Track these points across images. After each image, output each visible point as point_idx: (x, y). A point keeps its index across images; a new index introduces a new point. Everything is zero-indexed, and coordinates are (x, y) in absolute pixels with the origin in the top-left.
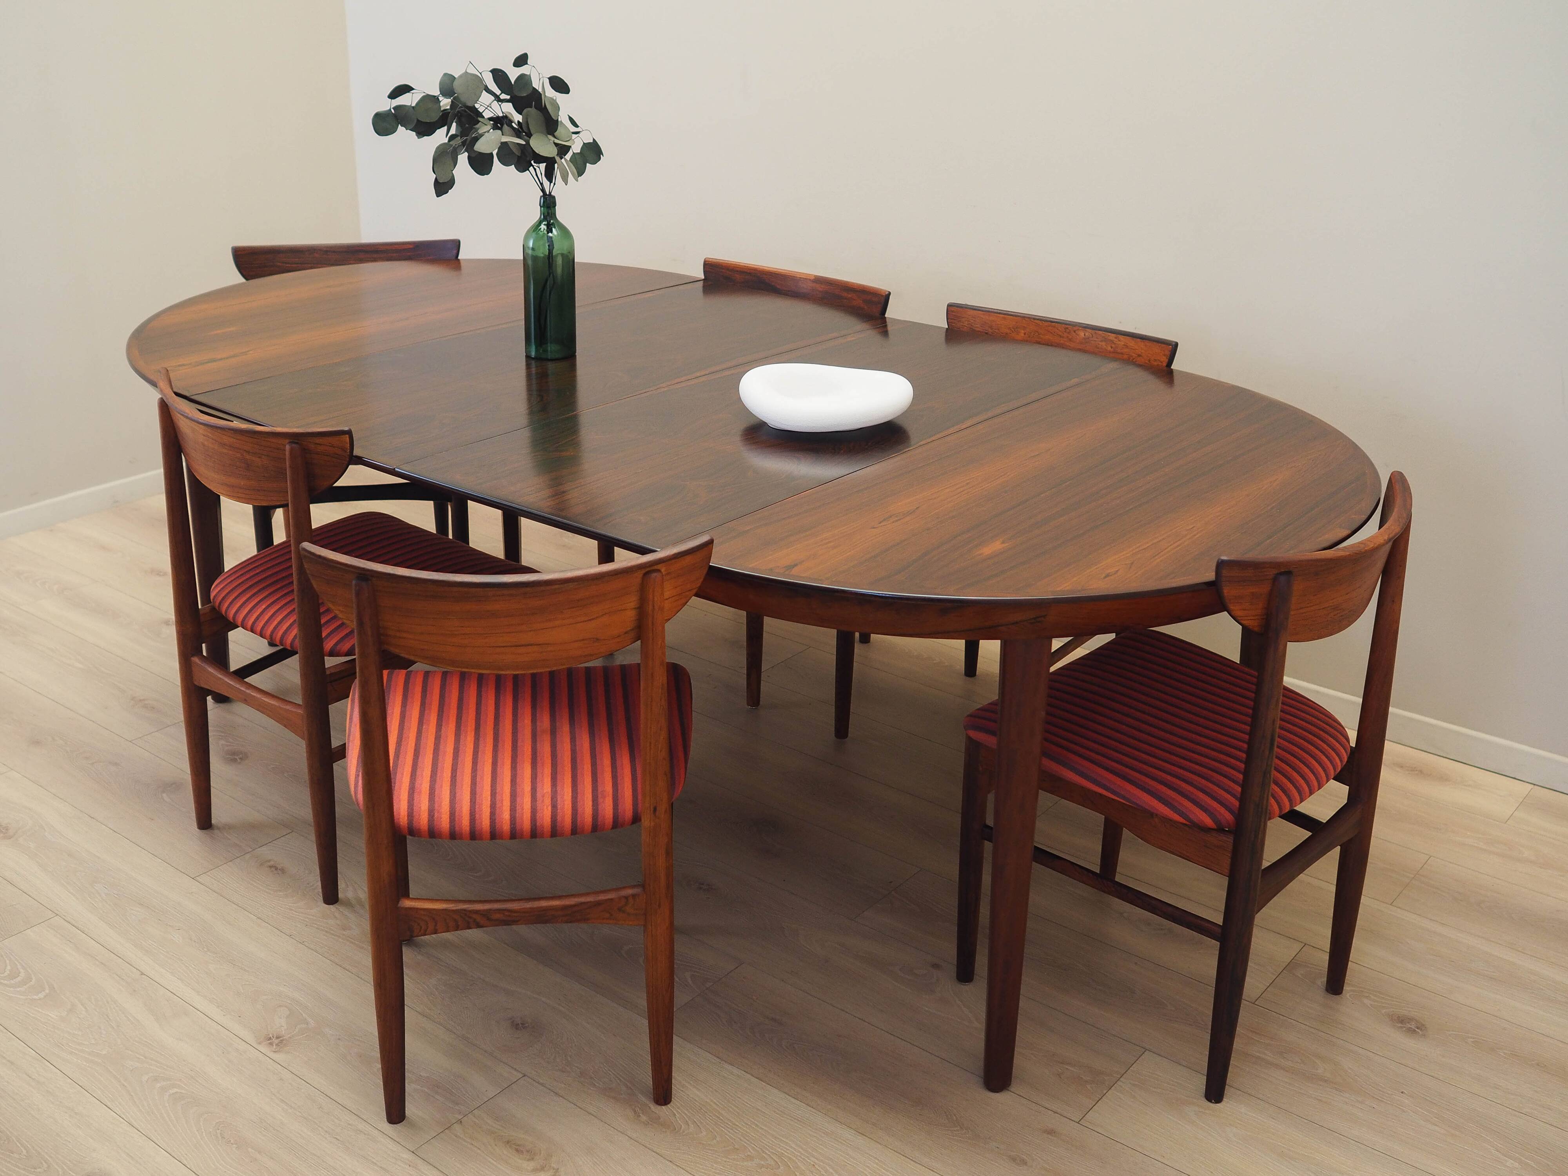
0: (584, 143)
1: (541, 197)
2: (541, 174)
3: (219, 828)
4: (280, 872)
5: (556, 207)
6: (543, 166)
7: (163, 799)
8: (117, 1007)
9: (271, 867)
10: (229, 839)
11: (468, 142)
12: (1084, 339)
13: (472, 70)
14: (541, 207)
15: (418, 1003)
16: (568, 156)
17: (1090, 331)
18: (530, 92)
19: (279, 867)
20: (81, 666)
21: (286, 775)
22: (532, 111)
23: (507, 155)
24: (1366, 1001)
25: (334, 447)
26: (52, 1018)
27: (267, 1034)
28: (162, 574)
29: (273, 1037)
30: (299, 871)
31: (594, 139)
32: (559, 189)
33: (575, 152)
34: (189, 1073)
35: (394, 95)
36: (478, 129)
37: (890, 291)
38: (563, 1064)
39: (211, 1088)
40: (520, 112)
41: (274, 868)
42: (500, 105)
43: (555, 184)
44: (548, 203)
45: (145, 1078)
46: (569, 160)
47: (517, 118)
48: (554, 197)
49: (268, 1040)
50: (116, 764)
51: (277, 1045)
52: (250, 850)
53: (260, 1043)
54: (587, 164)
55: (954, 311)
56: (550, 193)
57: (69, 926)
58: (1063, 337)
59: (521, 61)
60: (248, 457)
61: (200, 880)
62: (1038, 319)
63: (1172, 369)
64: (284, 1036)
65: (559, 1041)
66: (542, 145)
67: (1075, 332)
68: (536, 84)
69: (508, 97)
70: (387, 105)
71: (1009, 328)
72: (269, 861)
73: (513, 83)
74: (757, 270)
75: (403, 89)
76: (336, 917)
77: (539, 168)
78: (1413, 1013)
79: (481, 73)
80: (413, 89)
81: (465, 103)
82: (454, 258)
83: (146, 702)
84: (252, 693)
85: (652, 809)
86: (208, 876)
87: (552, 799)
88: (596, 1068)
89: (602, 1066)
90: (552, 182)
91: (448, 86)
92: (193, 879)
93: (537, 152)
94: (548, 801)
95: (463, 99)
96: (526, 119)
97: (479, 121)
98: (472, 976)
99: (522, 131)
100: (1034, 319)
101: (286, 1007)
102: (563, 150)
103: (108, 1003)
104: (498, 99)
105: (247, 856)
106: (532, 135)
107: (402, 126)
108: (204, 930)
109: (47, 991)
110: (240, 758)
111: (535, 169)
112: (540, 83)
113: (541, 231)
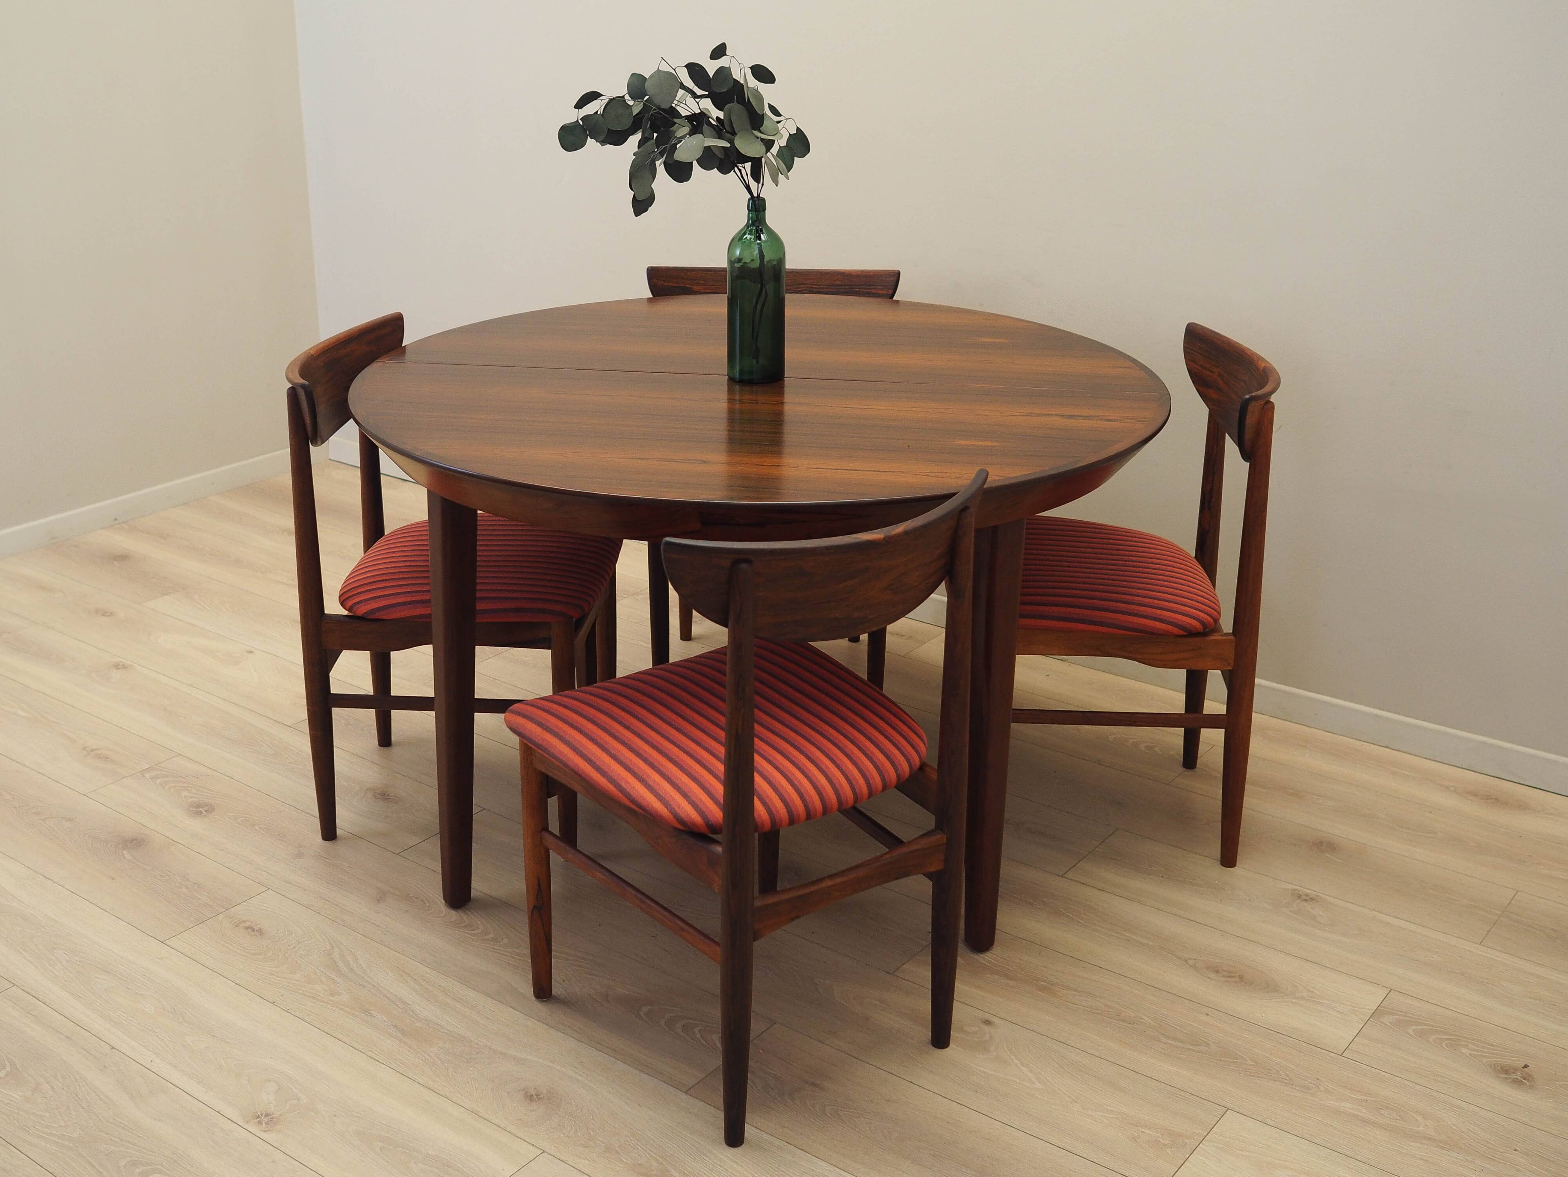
0: (790, 134)
1: (749, 200)
2: (747, 175)
4: (257, 934)
5: (766, 211)
6: (748, 165)
7: (124, 857)
8: (87, 1084)
9: (247, 928)
10: (199, 899)
11: (668, 149)
13: (665, 68)
14: (749, 210)
15: (420, 1074)
16: (775, 150)
18: (731, 84)
19: (256, 928)
20: (24, 714)
21: (257, 828)
22: (734, 106)
23: (709, 160)
24: (1464, 1050)
26: (16, 1099)
27: (255, 1111)
28: (107, 614)
29: (262, 1115)
30: (279, 932)
31: (798, 129)
32: (768, 190)
33: (781, 146)
34: (171, 1156)
35: (580, 105)
36: (675, 132)
38: (585, 1138)
39: (197, 1173)
40: (719, 107)
42: (698, 103)
43: (763, 185)
44: (757, 206)
45: (122, 1163)
46: (775, 155)
47: (716, 113)
48: (764, 200)
49: (257, 1119)
50: (69, 820)
51: (266, 1123)
52: (223, 910)
53: (247, 1122)
54: (795, 158)
56: (758, 195)
57: (29, 998)
59: (719, 52)
61: (170, 943)
64: (273, 1114)
65: (579, 1113)
66: (747, 146)
68: (736, 75)
69: (706, 93)
70: (573, 116)
72: (245, 922)
73: (711, 77)
75: (591, 97)
76: (323, 982)
77: (744, 168)
78: (1517, 1062)
79: (674, 70)
80: (602, 95)
81: (659, 106)
83: (100, 752)
86: (179, 939)
88: (622, 1142)
89: (628, 1139)
90: (760, 183)
91: (637, 86)
92: (162, 942)
93: (743, 153)
95: (657, 100)
96: (728, 115)
97: (676, 123)
98: (477, 1044)
99: (722, 129)
101: (274, 1081)
102: (769, 144)
103: (76, 1081)
104: (695, 96)
105: (221, 917)
106: (736, 134)
107: (591, 138)
108: (178, 999)
109: (8, 1069)
110: (205, 811)
111: (740, 170)
112: (741, 73)
113: (748, 238)
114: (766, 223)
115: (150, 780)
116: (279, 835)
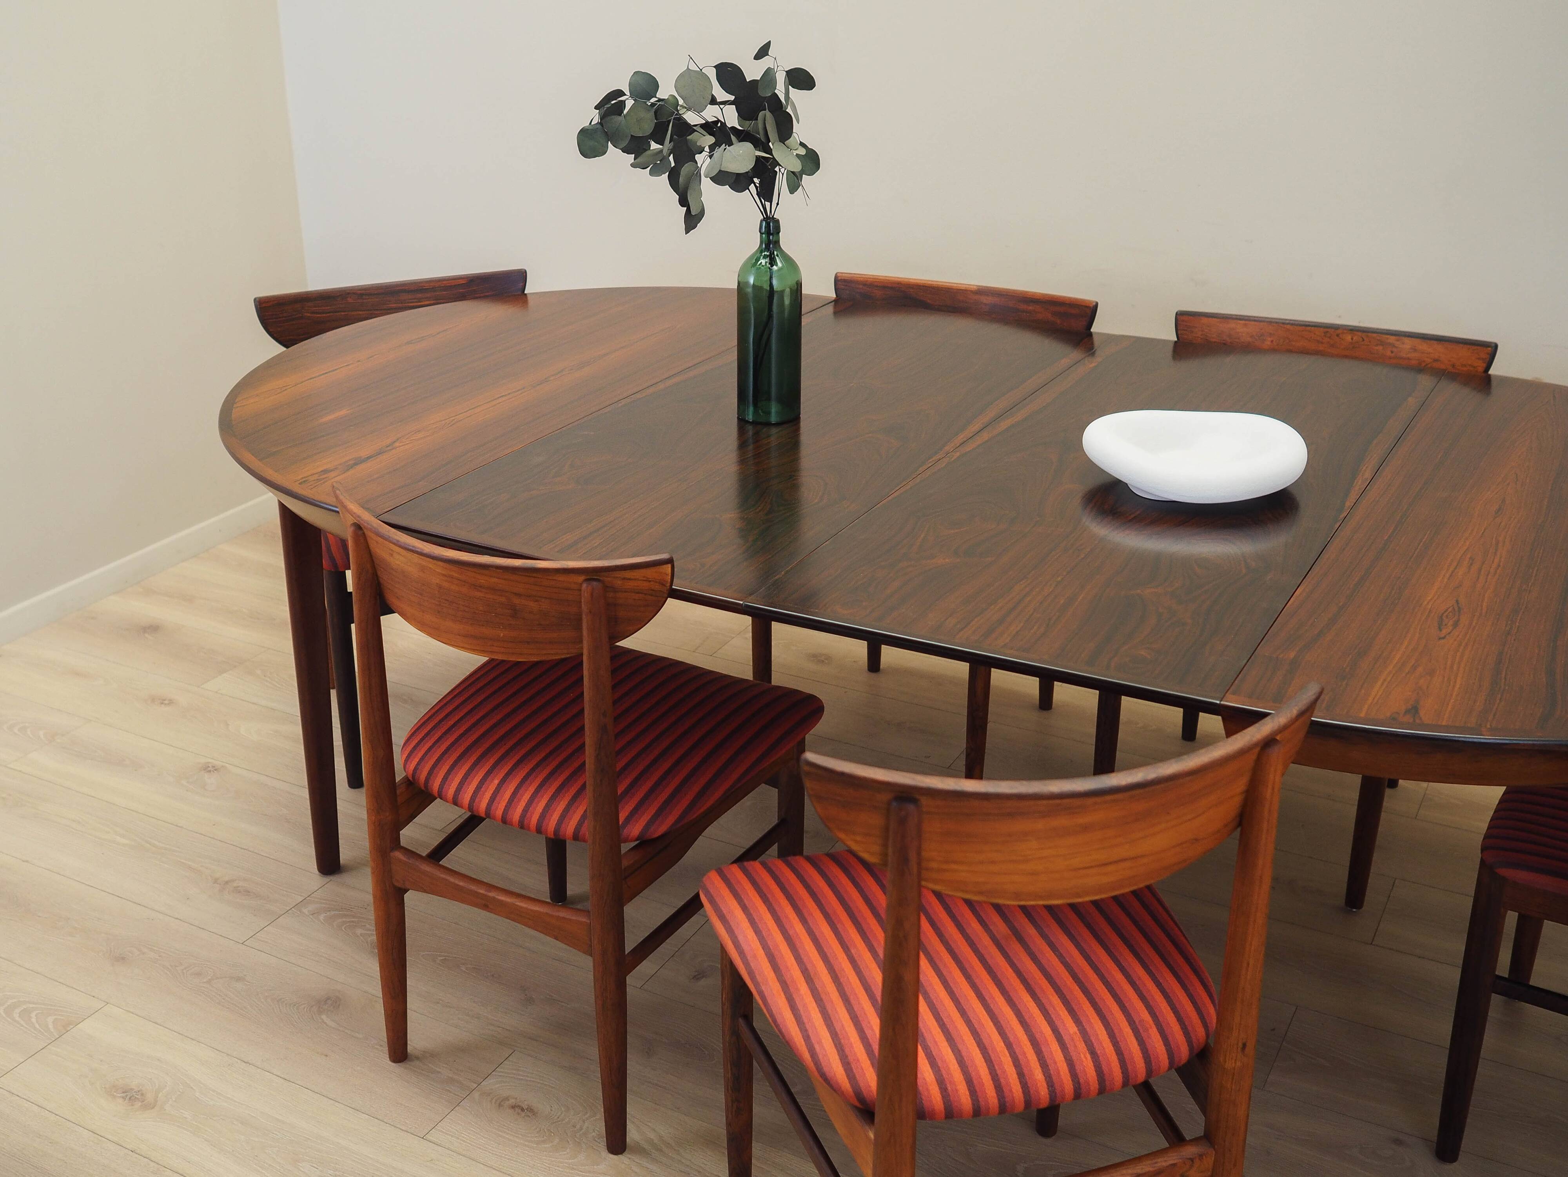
1: (761, 221)
3: (417, 1058)
4: (528, 1113)
5: (780, 233)
7: (325, 1023)
9: (513, 1107)
10: (439, 1072)
12: (1351, 343)
14: (761, 233)
17: (1360, 334)
19: (525, 1107)
22: (767, 114)
25: (650, 581)
28: (166, 702)
30: (554, 1110)
31: (814, 146)
32: (783, 210)
36: (697, 141)
37: (1097, 301)
41: (517, 1108)
43: (777, 204)
44: (770, 228)
48: (778, 221)
50: (238, 979)
52: (475, 1085)
55: (1183, 320)
56: (772, 215)
58: (1322, 343)
59: (763, 52)
60: (516, 601)
62: (1288, 324)
63: (1490, 375)
66: (784, 157)
67: (1338, 335)
69: (732, 98)
70: (593, 118)
72: (507, 1098)
73: (746, 81)
74: (901, 284)
75: (615, 95)
80: (625, 95)
82: (519, 293)
84: (497, 897)
85: (1240, 1045)
86: (439, 1131)
87: (1085, 1042)
92: (423, 1137)
94: (1082, 1046)
97: (696, 131)
100: (1283, 323)
105: (476, 1094)
107: (612, 145)
113: (763, 264)
114: (781, 248)
115: (311, 916)
116: (493, 976)
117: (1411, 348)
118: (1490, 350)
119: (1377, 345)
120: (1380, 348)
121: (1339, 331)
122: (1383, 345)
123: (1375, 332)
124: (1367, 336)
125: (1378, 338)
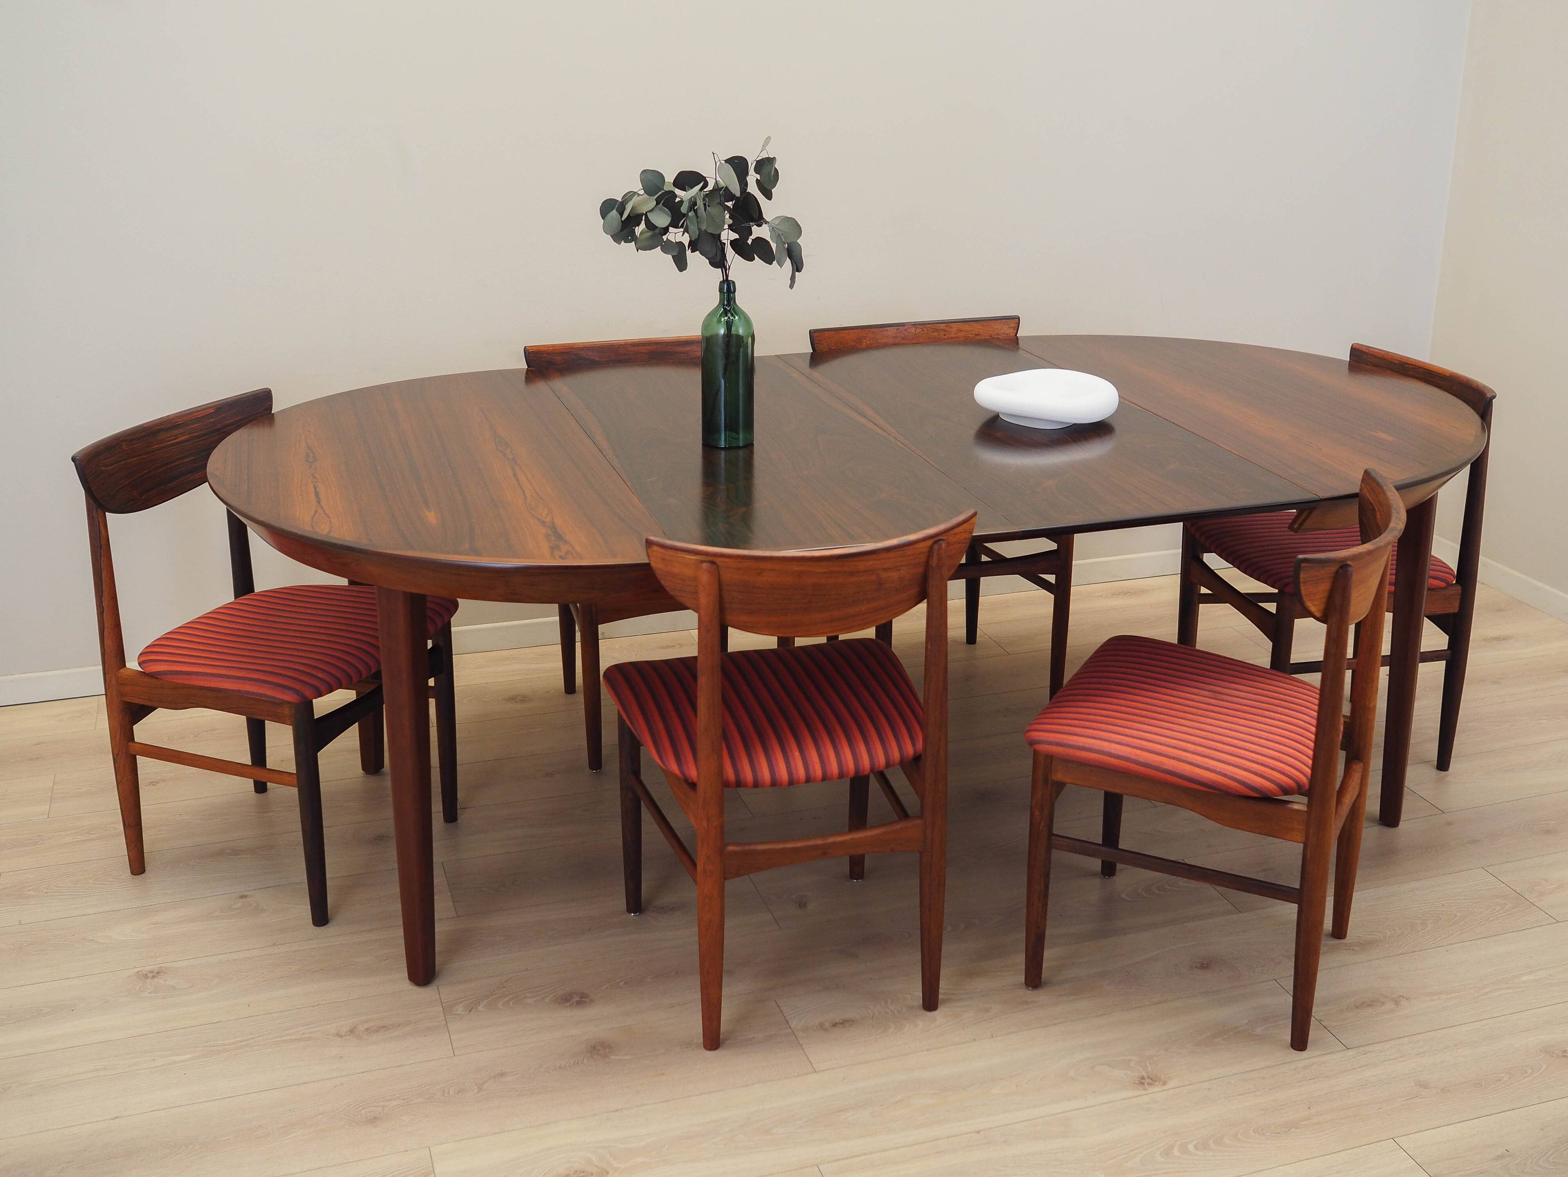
5: (736, 293)
12: (915, 334)
14: (723, 292)
19: (841, 1021)
41: (837, 1025)
44: (728, 289)
55: (815, 336)
67: (906, 330)
71: (854, 341)
117: (957, 330)
118: (1015, 320)
119: (933, 332)
120: (936, 334)
121: (906, 327)
122: (937, 331)
123: (929, 324)
124: (925, 327)
125: (933, 327)
